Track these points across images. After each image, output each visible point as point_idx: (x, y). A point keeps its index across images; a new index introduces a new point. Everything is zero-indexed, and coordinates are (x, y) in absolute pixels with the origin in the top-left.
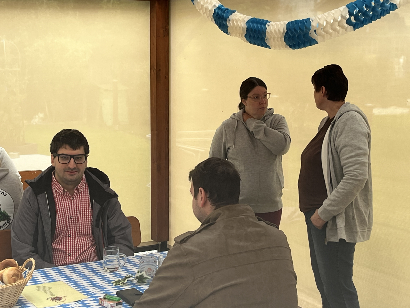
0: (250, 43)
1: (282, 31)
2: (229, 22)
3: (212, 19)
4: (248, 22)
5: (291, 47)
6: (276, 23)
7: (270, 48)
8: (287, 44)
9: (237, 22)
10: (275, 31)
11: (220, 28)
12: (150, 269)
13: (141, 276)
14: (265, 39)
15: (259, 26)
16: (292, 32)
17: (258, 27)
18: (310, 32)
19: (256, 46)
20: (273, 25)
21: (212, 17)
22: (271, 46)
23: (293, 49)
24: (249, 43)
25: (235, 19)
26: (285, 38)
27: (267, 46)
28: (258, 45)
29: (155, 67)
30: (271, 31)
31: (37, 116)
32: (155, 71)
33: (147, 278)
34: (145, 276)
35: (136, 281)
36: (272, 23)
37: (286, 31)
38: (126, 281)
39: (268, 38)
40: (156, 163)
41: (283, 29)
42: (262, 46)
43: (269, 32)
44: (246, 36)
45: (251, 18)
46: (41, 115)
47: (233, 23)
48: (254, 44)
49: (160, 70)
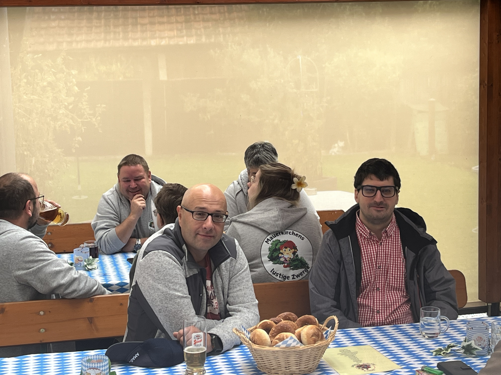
12: (481, 338)
13: (469, 346)
29: (486, 82)
31: (336, 145)
32: (486, 87)
33: (476, 349)
34: (474, 345)
35: (462, 351)
38: (449, 351)
40: (485, 203)
46: (341, 144)
49: (492, 85)
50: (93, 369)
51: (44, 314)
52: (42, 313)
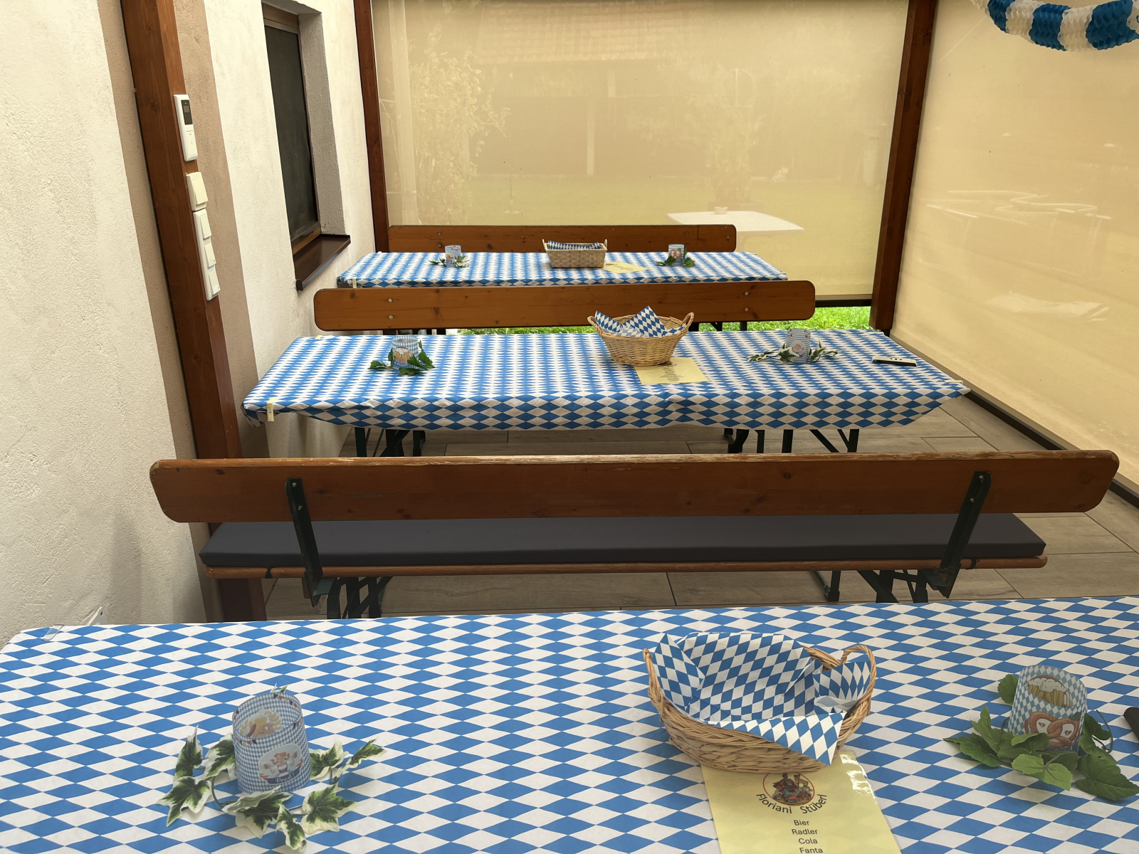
0: (1037, 43)
1: (1085, 21)
2: (1009, 13)
3: (986, 10)
4: (1037, 11)
5: (1095, 45)
6: (1078, 10)
7: (1065, 50)
8: (1090, 41)
9: (1020, 12)
10: (1075, 21)
11: (995, 23)
12: (799, 346)
13: (786, 352)
14: (1059, 34)
15: (1052, 15)
16: (1099, 22)
17: (1050, 17)
18: (1128, 19)
19: (1044, 47)
20: (1072, 13)
21: (987, 7)
22: (1067, 46)
23: (1099, 50)
24: (1035, 44)
25: (1019, 8)
26: (1088, 31)
27: (1060, 47)
28: (1048, 46)
29: (904, 90)
30: (1069, 23)
32: (904, 96)
33: (794, 356)
34: (791, 352)
35: (779, 358)
36: (1074, 10)
37: (1091, 20)
38: (765, 357)
39: (1063, 34)
41: (1088, 18)
42: (1053, 47)
43: (1066, 24)
44: (1030, 33)
45: (1044, 3)
47: (1015, 14)
48: (1042, 44)
49: (910, 94)
50: (402, 347)
51: (393, 301)
52: (390, 300)
